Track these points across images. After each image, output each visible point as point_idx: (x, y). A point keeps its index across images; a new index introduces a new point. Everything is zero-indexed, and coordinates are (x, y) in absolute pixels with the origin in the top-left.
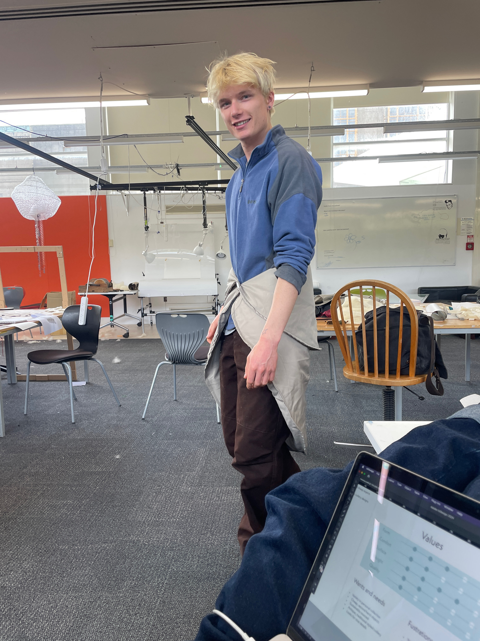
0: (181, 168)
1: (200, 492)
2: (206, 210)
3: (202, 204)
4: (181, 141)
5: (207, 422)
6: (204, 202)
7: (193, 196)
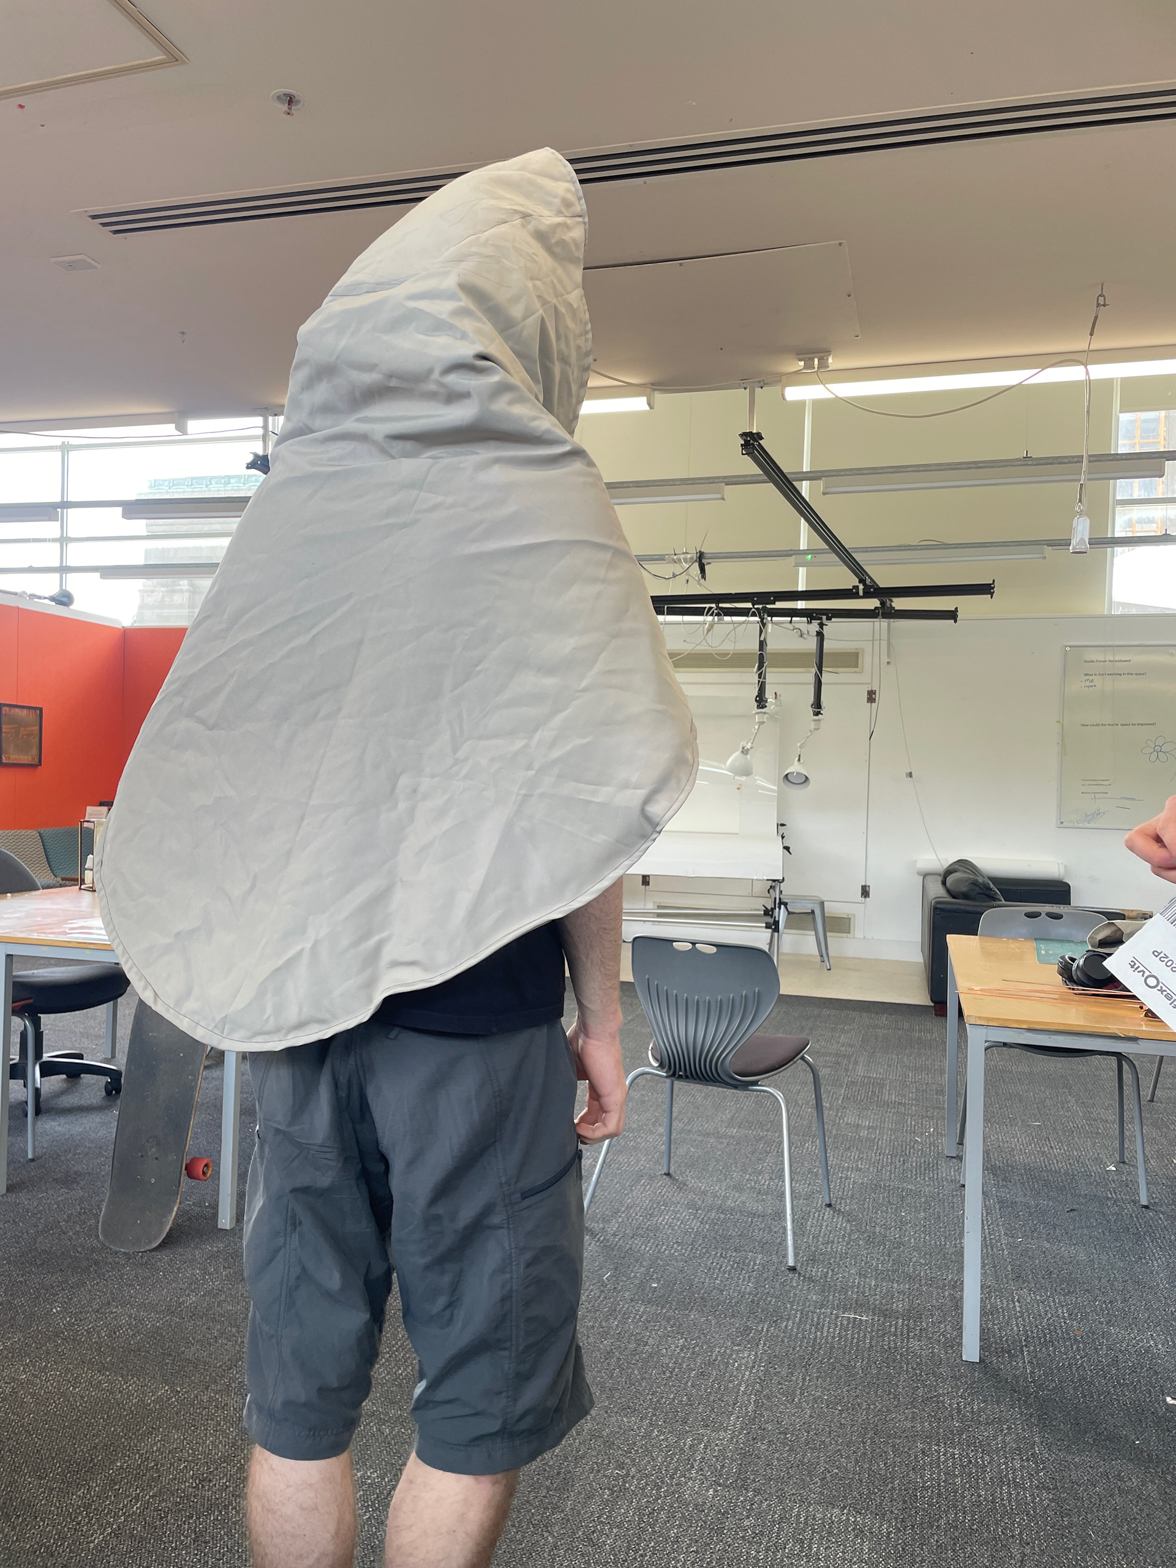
0: (709, 561)
1: (741, 1514)
2: (765, 665)
3: (758, 648)
4: (719, 496)
5: (756, 1257)
6: (762, 644)
7: (735, 628)
